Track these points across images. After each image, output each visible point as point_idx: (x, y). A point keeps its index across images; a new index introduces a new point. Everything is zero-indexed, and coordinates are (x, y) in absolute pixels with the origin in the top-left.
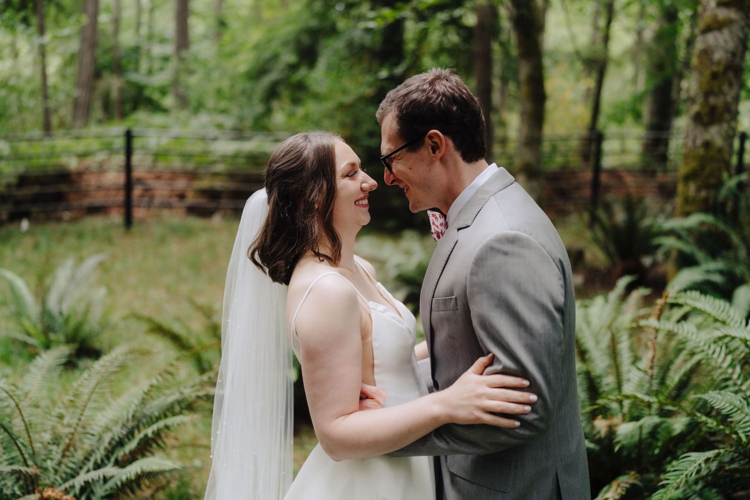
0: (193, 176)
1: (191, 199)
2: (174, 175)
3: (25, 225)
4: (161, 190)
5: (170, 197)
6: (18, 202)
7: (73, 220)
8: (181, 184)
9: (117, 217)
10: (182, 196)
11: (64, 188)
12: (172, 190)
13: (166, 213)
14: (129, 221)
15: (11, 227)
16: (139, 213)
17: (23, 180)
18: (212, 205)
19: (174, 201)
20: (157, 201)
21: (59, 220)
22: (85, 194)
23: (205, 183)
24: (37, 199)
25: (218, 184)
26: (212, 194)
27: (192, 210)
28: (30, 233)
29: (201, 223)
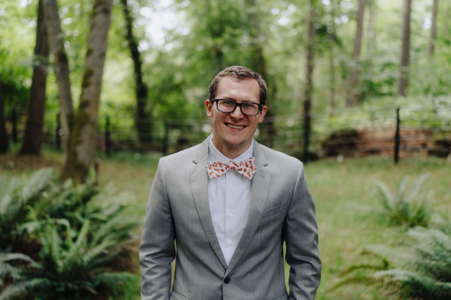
0: (429, 133)
1: (431, 146)
2: (417, 133)
3: (340, 159)
4: (411, 141)
5: (417, 145)
7: (361, 157)
8: (422, 138)
9: (387, 157)
10: (424, 145)
11: (355, 140)
12: (418, 141)
13: (415, 154)
14: (397, 159)
15: (331, 160)
16: (401, 154)
18: (445, 150)
19: (419, 147)
20: (409, 148)
22: (365, 143)
23: (440, 137)
26: (445, 144)
27: (431, 153)
28: (344, 163)
29: (440, 161)
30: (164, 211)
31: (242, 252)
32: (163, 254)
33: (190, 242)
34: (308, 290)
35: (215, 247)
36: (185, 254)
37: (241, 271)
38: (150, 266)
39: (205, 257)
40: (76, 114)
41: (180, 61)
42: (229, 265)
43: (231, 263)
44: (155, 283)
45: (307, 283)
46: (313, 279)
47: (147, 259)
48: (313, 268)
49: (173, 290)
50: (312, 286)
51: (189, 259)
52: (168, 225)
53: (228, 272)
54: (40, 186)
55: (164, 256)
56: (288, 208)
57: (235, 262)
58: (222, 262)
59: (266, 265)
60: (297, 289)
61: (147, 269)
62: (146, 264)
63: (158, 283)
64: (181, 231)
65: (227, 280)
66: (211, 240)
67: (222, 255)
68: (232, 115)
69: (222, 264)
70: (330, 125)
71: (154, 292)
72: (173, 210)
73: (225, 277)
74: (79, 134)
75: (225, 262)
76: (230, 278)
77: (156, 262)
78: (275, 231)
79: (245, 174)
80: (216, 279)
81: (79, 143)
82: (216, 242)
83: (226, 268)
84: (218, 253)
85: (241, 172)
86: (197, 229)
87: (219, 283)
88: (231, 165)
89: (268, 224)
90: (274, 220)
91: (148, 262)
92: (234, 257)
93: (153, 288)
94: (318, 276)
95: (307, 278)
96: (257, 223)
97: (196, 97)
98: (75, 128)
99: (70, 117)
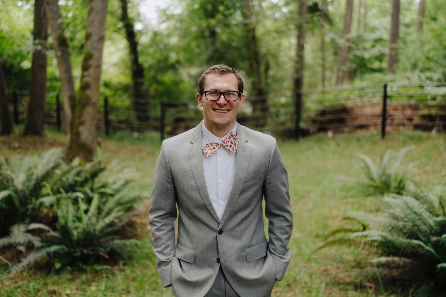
0: (415, 108)
1: (417, 121)
2: (404, 108)
3: (330, 134)
4: (398, 115)
5: (403, 120)
6: (321, 123)
7: (350, 132)
8: (409, 112)
9: (375, 131)
10: (410, 119)
11: (344, 116)
12: (404, 116)
13: (402, 128)
14: (384, 133)
15: (321, 135)
16: (388, 128)
17: (323, 113)
18: (429, 124)
19: (405, 121)
20: (396, 122)
21: (343, 132)
22: (355, 119)
23: (425, 112)
24: (331, 122)
25: (433, 112)
26: (430, 118)
27: (417, 127)
28: (333, 138)
29: (424, 134)
30: (168, 182)
31: (230, 210)
32: (168, 215)
33: (190, 205)
34: (283, 237)
35: (210, 208)
36: (186, 214)
37: (231, 225)
38: (159, 225)
39: (203, 215)
40: (78, 96)
41: (174, 40)
42: (222, 220)
43: (222, 219)
44: (163, 237)
45: (282, 231)
46: (287, 228)
47: (155, 220)
48: (287, 220)
49: (178, 242)
50: (286, 233)
51: (189, 218)
52: (171, 192)
53: (221, 225)
54: (52, 165)
55: (168, 217)
56: (266, 174)
57: (226, 217)
58: (216, 219)
59: (250, 219)
60: (274, 236)
61: (156, 227)
62: (155, 223)
63: (165, 238)
64: (183, 197)
65: (220, 232)
66: (206, 203)
67: (216, 214)
68: (218, 102)
69: (216, 220)
70: (321, 102)
71: (163, 244)
72: (175, 181)
73: (219, 229)
74: (81, 116)
75: (218, 218)
76: (222, 230)
77: (164, 222)
78: (256, 193)
79: (231, 149)
80: (212, 231)
81: (82, 123)
82: (211, 205)
83: (219, 223)
84: (212, 212)
85: (228, 148)
86: (195, 195)
87: (214, 234)
88: (220, 142)
89: (249, 188)
90: (254, 185)
91: (157, 222)
92: (224, 214)
93: (162, 241)
94: (291, 226)
95: (282, 228)
96: (240, 187)
97: (190, 76)
98: (77, 109)
99: (72, 99)
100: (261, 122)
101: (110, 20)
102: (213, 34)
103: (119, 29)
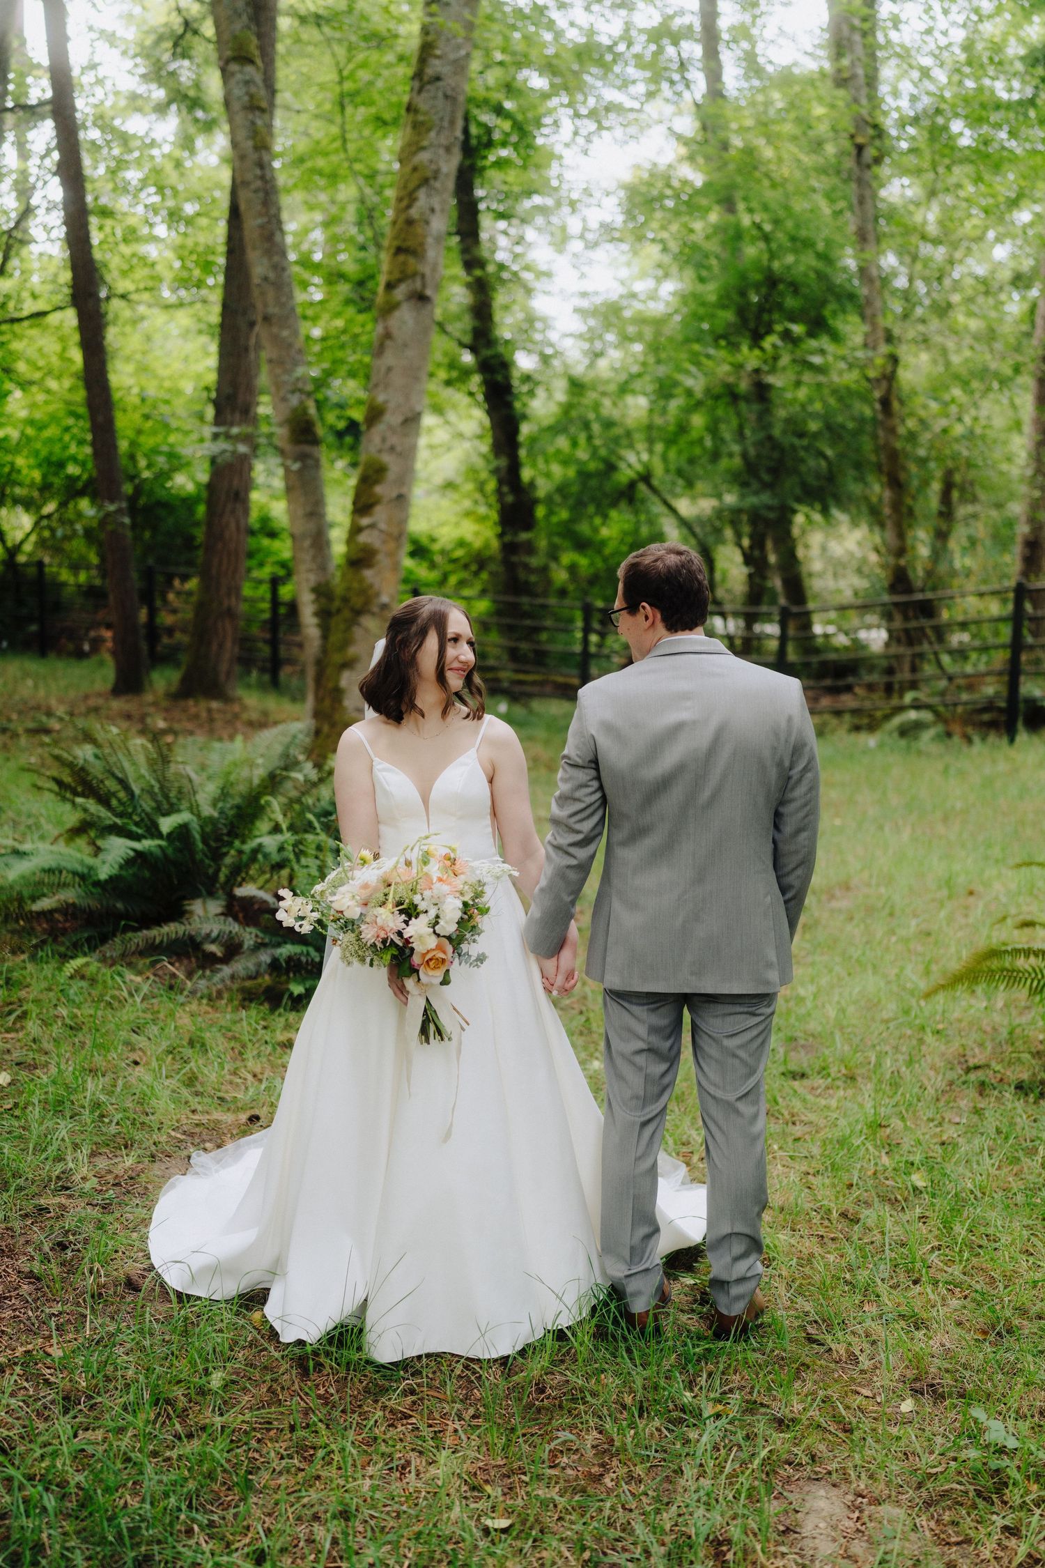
40: (339, 586)
81: (348, 664)
97: (684, 523)
98: (337, 623)
99: (322, 592)
100: (905, 675)
101: (441, 346)
102: (762, 392)
103: (465, 373)
